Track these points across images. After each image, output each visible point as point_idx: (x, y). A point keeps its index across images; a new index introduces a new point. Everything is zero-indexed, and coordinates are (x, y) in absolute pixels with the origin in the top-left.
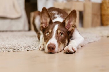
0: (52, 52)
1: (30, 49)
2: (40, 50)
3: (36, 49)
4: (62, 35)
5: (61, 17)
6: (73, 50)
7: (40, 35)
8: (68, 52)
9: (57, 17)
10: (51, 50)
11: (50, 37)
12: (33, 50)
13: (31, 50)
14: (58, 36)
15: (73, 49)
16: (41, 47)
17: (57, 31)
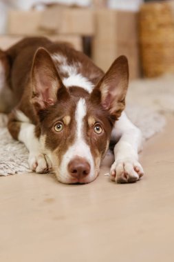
0: (81, 182)
1: (5, 170)
2: (34, 171)
3: (22, 169)
4: (98, 129)
5: (78, 72)
6: (137, 172)
7: (18, 123)
8: (125, 179)
9: (70, 74)
10: (78, 177)
11: (69, 138)
12: (16, 173)
13: (11, 174)
14: (89, 134)
15: (137, 169)
16: (37, 164)
17: (86, 119)
